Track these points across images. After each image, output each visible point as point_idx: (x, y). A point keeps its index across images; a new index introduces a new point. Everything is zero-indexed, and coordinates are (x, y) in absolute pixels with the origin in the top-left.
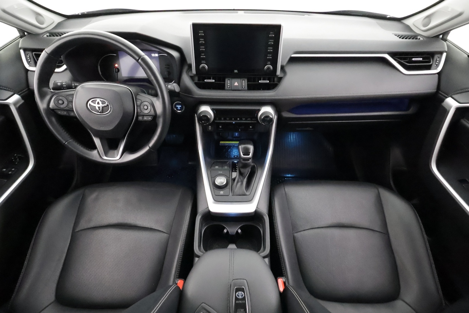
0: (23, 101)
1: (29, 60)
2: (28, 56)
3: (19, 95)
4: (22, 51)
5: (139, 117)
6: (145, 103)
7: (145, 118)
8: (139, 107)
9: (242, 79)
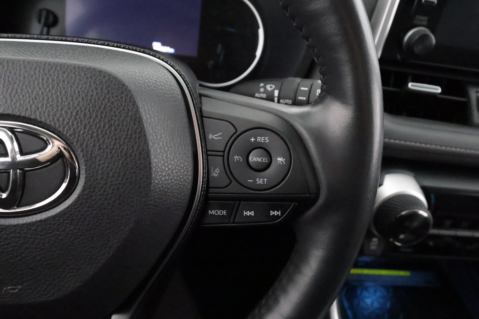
5: (210, 211)
6: (253, 139)
7: (248, 213)
8: (221, 156)
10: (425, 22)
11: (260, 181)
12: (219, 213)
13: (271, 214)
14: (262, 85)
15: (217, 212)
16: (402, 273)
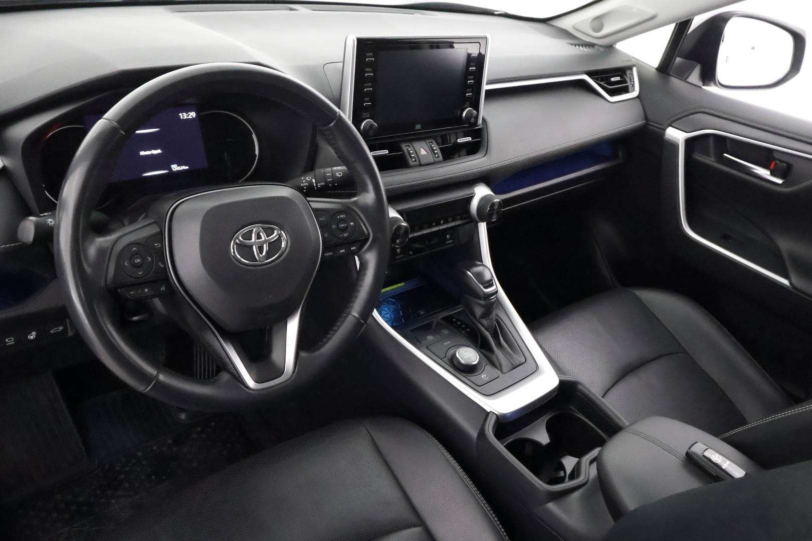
5: (326, 254)
6: (338, 217)
7: (342, 251)
8: (326, 227)
9: (428, 141)
10: (369, 116)
11: (345, 235)
13: (352, 249)
14: (302, 178)
15: (330, 254)
16: (399, 285)
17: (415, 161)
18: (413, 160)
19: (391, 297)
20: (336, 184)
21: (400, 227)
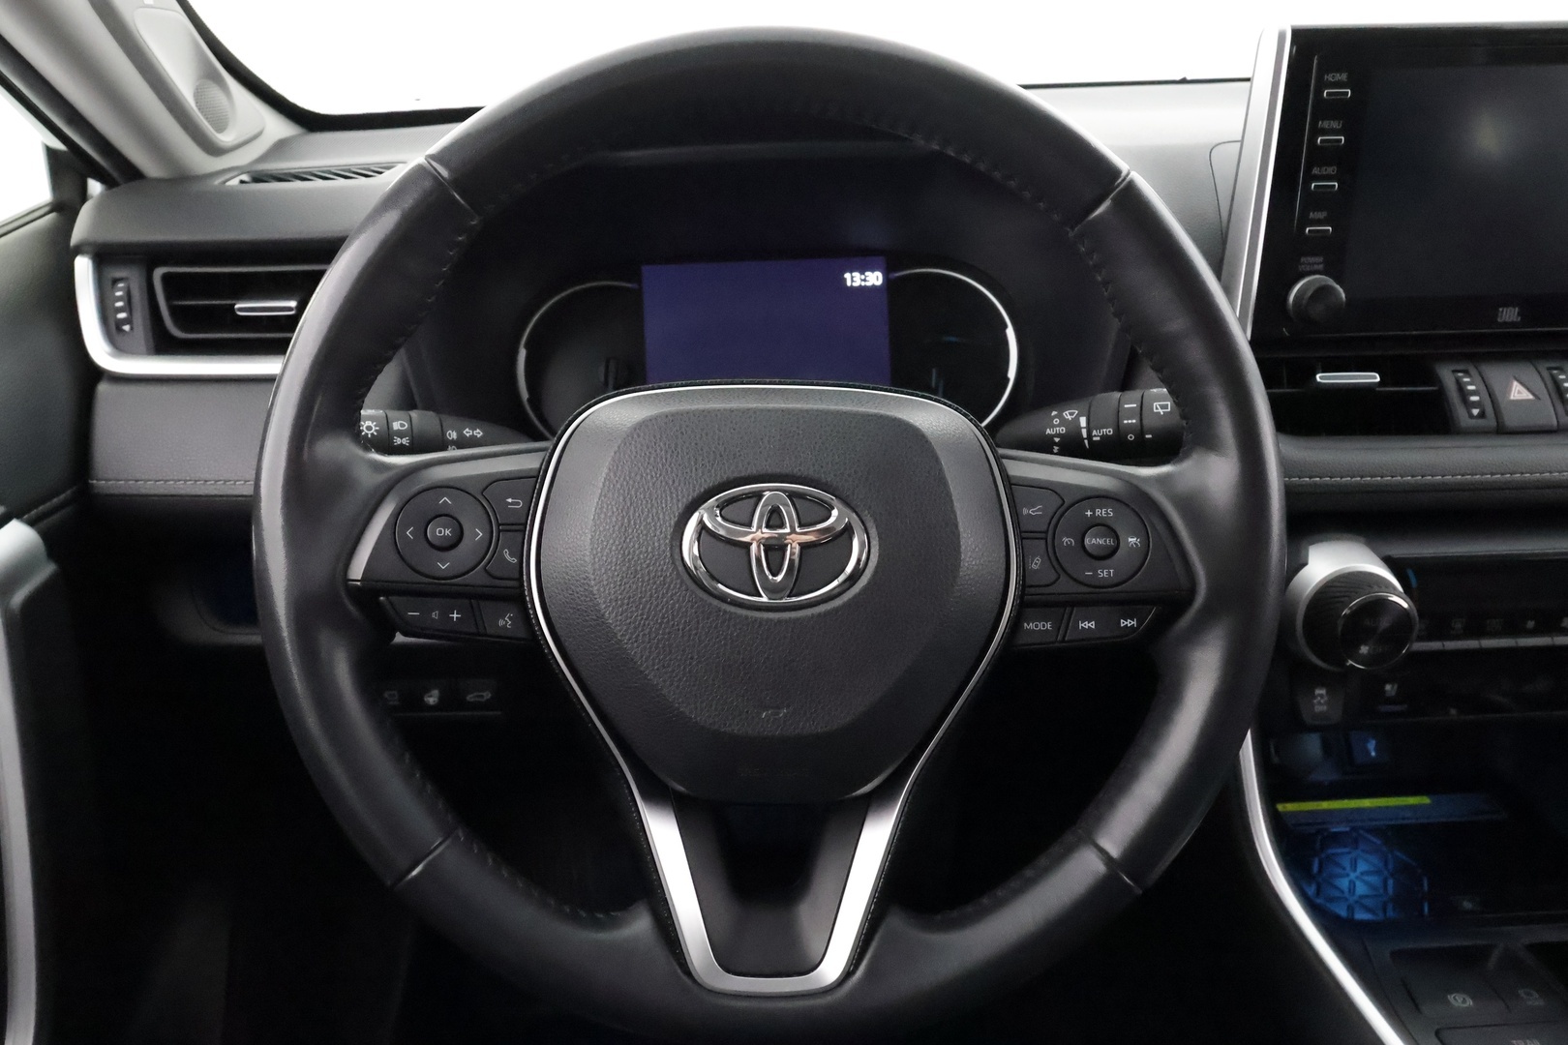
0: (48, 569)
1: (122, 315)
2: (120, 289)
3: (31, 523)
4: (83, 267)
5: (1026, 624)
6: (1089, 513)
7: (1086, 625)
8: (1042, 539)
9: (1543, 366)
10: (1321, 267)
11: (1103, 574)
12: (1040, 626)
13: (1122, 625)
14: (1054, 413)
15: (1037, 626)
16: (1412, 800)
17: (1482, 415)
18: (1475, 412)
19: (1370, 831)
20: (1149, 436)
21: (1382, 605)
